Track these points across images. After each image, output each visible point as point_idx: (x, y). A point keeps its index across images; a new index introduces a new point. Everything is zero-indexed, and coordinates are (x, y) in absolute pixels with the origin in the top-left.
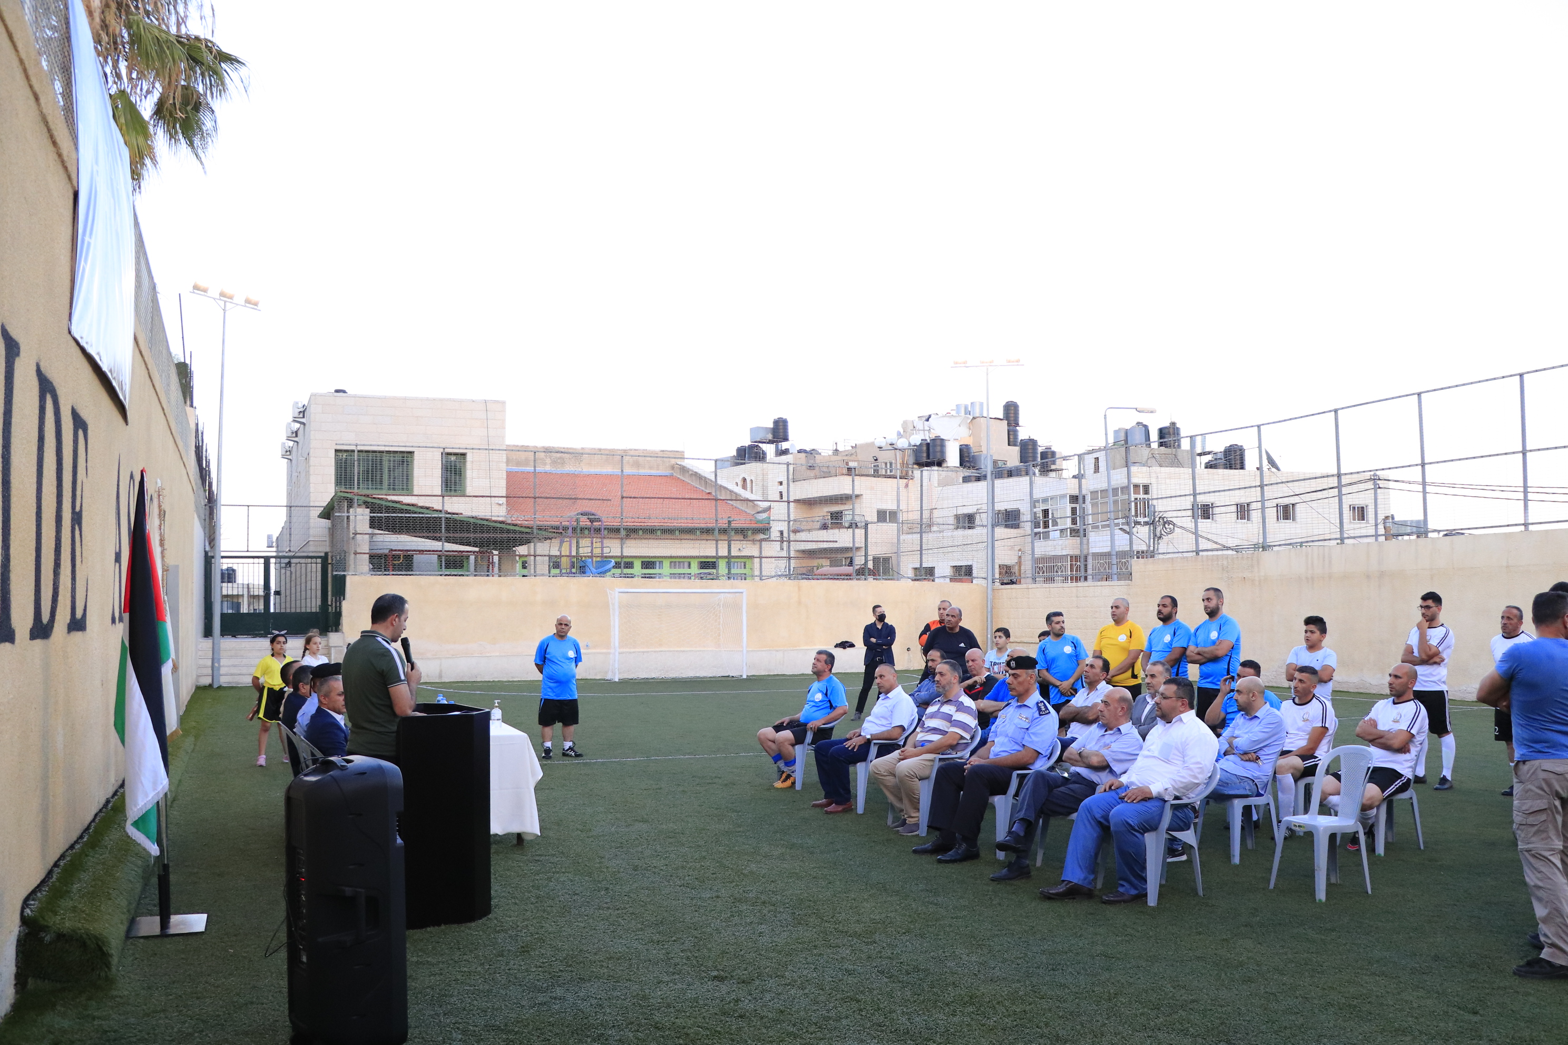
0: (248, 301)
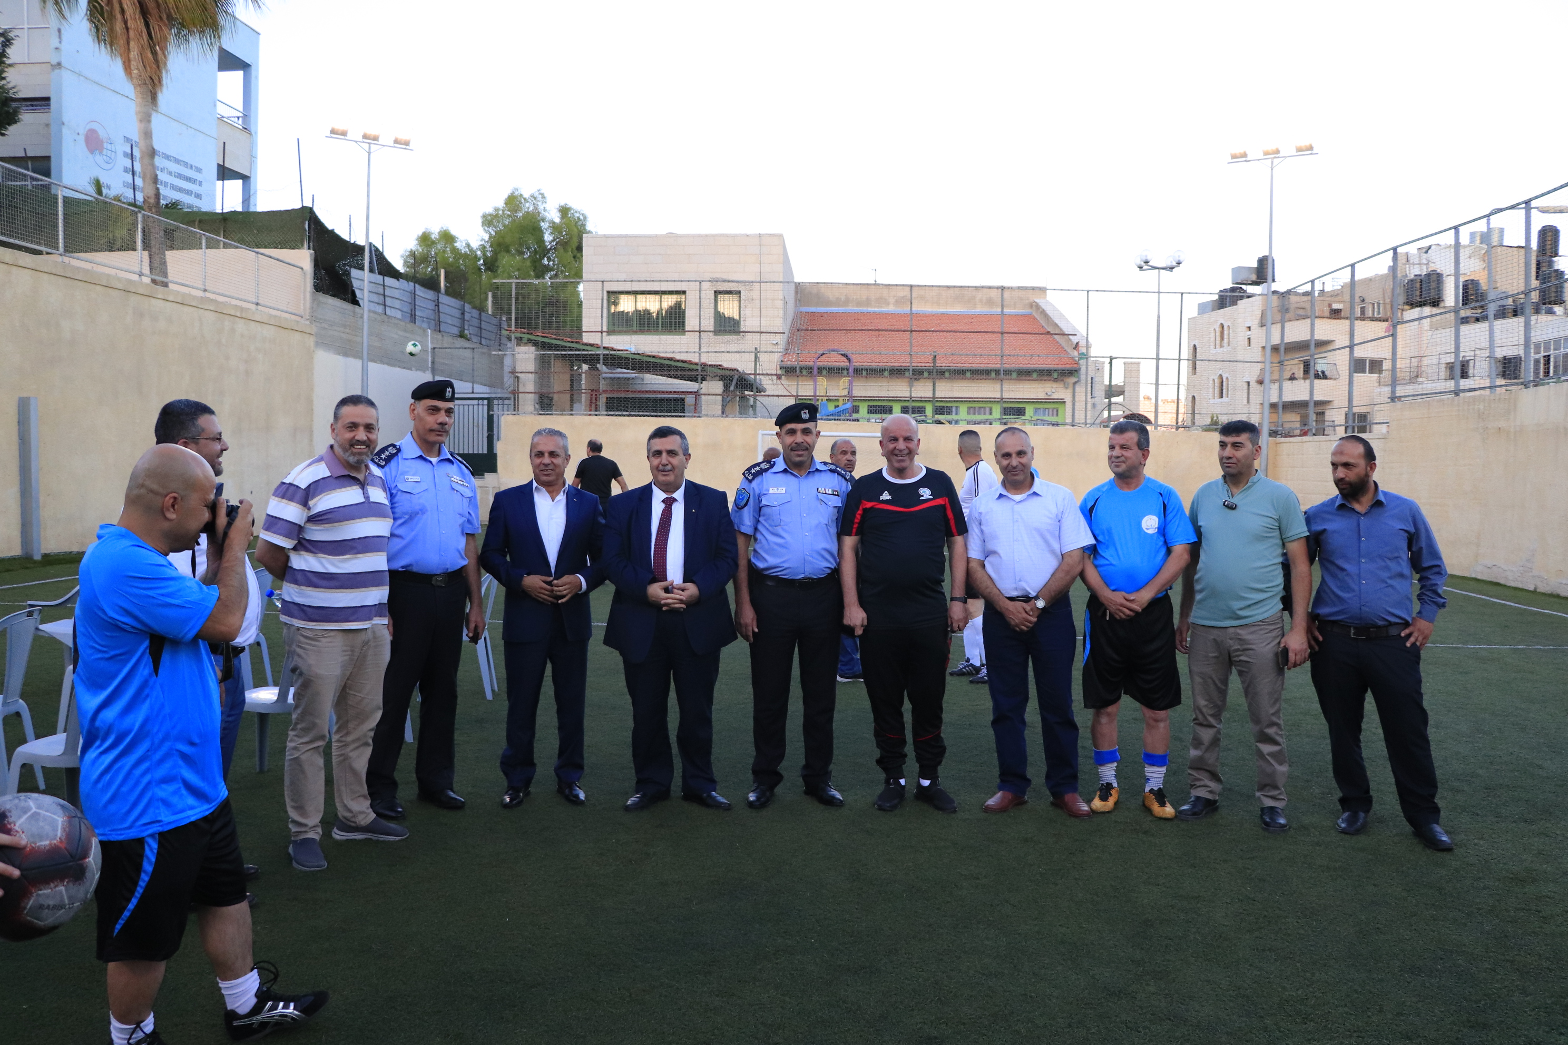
0: (396, 141)
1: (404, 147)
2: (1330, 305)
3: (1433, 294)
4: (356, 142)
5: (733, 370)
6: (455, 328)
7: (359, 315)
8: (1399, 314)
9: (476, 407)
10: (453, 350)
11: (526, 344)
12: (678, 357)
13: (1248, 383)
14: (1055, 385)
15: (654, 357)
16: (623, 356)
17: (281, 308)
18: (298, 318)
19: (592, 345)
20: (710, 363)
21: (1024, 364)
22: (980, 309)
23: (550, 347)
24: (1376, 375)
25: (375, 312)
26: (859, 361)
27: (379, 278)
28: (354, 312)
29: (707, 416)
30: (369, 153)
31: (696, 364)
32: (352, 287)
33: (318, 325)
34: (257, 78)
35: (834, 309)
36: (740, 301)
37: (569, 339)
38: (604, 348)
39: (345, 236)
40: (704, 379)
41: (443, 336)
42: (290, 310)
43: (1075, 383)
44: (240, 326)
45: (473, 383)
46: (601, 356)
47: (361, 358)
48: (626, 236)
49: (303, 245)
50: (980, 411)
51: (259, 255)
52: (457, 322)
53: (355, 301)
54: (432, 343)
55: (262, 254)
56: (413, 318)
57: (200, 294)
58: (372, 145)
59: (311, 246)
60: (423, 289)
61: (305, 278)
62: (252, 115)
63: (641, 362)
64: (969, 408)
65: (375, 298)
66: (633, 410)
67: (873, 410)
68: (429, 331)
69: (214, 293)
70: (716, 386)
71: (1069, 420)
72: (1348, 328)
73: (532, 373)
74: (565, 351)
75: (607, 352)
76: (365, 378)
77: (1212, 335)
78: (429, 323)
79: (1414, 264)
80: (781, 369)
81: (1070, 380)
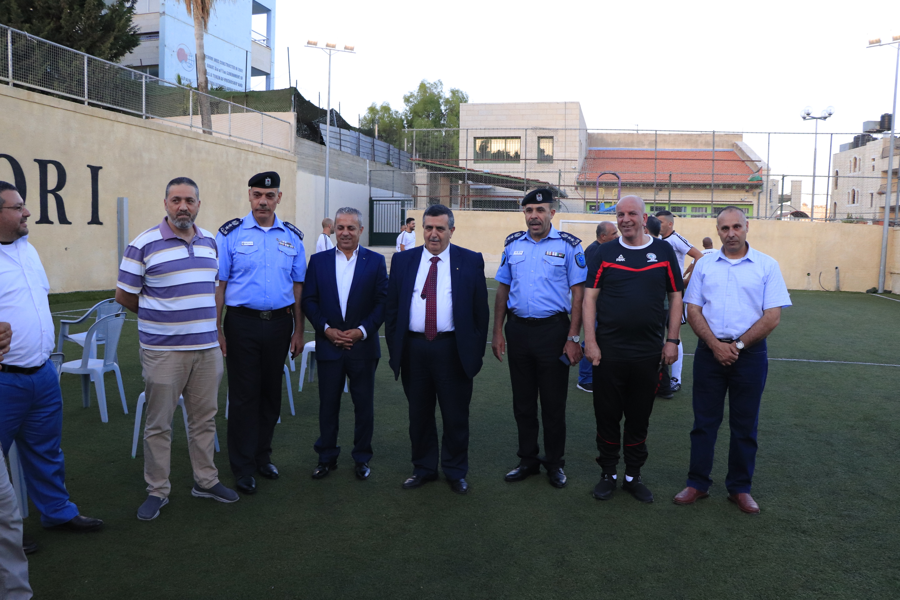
0: (346, 48)
1: (350, 51)
4: (322, 49)
5: (545, 183)
6: (384, 159)
7: (325, 151)
9: (394, 205)
10: (382, 172)
11: (422, 167)
12: (512, 175)
13: (872, 194)
14: (747, 194)
15: (497, 175)
16: (479, 174)
17: (276, 146)
18: (285, 152)
20: (531, 179)
21: (728, 181)
22: (701, 148)
23: (436, 169)
25: (334, 149)
26: (625, 178)
27: (337, 129)
28: (322, 149)
30: (330, 55)
31: (523, 179)
32: (321, 134)
33: (299, 156)
34: (274, 17)
35: (610, 148)
36: (553, 143)
37: (447, 165)
38: (468, 170)
39: (317, 104)
41: (376, 163)
42: (281, 148)
43: (759, 193)
44: (251, 156)
45: (393, 191)
46: (466, 175)
47: (325, 176)
48: (485, 104)
49: (290, 110)
50: (698, 209)
51: (263, 115)
52: (385, 156)
53: (322, 143)
54: (369, 167)
55: (265, 115)
56: (358, 153)
57: (228, 138)
59: (295, 110)
60: (364, 136)
61: (291, 129)
62: (272, 38)
63: (490, 178)
64: (692, 208)
65: (334, 141)
66: (484, 207)
68: (368, 160)
69: (236, 137)
71: (755, 215)
73: (425, 184)
74: (445, 171)
75: (470, 172)
76: (327, 186)
77: (849, 164)
78: (368, 156)
80: (577, 183)
81: (758, 191)
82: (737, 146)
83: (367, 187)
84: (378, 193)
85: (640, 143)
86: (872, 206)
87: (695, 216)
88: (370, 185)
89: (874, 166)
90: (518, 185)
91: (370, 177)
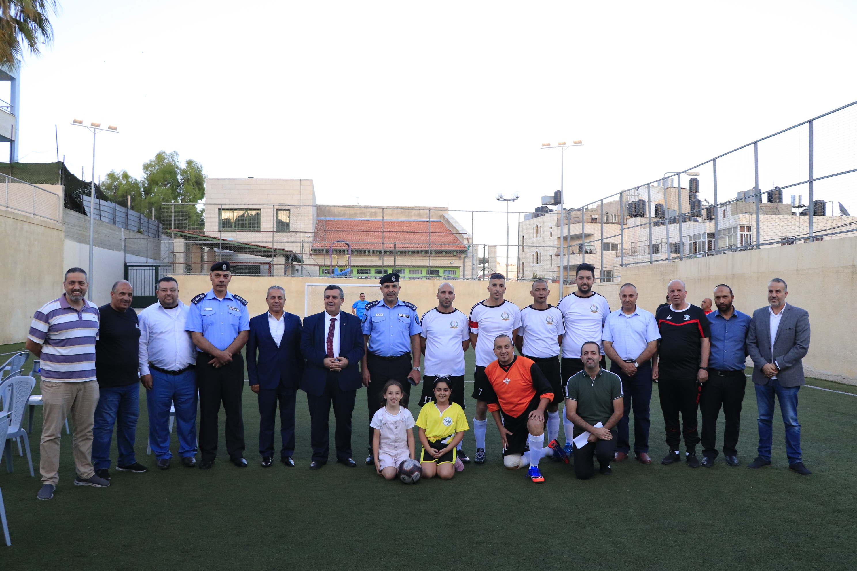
0: (110, 128)
1: (114, 131)
2: (591, 216)
3: (641, 211)
4: (87, 127)
5: (290, 251)
6: (136, 228)
7: (87, 221)
8: (625, 221)
9: (148, 271)
10: (135, 240)
11: (179, 237)
12: (261, 244)
13: (551, 256)
14: (454, 258)
15: (249, 245)
16: (232, 244)
17: (47, 216)
18: (56, 222)
19: (215, 238)
20: (278, 248)
21: (438, 248)
22: (414, 219)
23: (193, 239)
24: (615, 252)
25: (95, 219)
26: (354, 246)
27: (97, 200)
28: (85, 219)
29: (277, 275)
30: (95, 133)
31: (271, 248)
32: (83, 205)
33: (66, 226)
34: (19, 86)
35: (337, 218)
36: (290, 215)
37: (200, 235)
38: (222, 240)
39: (80, 177)
40: (275, 256)
41: (130, 232)
42: (51, 218)
43: (465, 257)
44: (26, 226)
45: (147, 257)
46: (221, 244)
47: (89, 244)
48: (229, 179)
49: (58, 183)
50: (416, 272)
51: (36, 188)
52: (137, 224)
53: (85, 214)
54: (124, 235)
55: (37, 187)
56: (114, 223)
57: (4, 209)
58: (96, 129)
59: (63, 183)
60: (119, 206)
61: (59, 201)
63: (242, 247)
64: (410, 271)
65: (94, 211)
66: (238, 273)
67: (360, 272)
68: (123, 229)
69: (12, 208)
70: (281, 260)
71: (462, 277)
72: (600, 228)
73: (182, 253)
74: (197, 241)
76: (91, 255)
77: (532, 231)
78: (122, 225)
79: (631, 196)
80: (312, 250)
81: (463, 256)
82: (444, 217)
83: (122, 253)
84: (132, 259)
85: (363, 214)
86: (551, 265)
87: (413, 278)
88: (125, 251)
89: (551, 233)
90: (266, 253)
91: (125, 243)
